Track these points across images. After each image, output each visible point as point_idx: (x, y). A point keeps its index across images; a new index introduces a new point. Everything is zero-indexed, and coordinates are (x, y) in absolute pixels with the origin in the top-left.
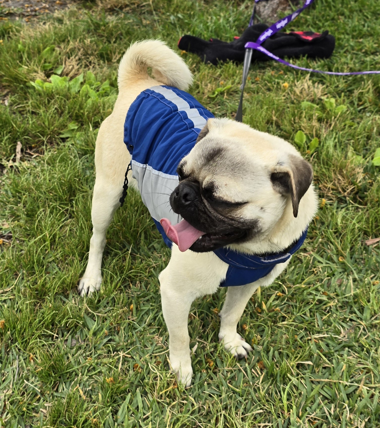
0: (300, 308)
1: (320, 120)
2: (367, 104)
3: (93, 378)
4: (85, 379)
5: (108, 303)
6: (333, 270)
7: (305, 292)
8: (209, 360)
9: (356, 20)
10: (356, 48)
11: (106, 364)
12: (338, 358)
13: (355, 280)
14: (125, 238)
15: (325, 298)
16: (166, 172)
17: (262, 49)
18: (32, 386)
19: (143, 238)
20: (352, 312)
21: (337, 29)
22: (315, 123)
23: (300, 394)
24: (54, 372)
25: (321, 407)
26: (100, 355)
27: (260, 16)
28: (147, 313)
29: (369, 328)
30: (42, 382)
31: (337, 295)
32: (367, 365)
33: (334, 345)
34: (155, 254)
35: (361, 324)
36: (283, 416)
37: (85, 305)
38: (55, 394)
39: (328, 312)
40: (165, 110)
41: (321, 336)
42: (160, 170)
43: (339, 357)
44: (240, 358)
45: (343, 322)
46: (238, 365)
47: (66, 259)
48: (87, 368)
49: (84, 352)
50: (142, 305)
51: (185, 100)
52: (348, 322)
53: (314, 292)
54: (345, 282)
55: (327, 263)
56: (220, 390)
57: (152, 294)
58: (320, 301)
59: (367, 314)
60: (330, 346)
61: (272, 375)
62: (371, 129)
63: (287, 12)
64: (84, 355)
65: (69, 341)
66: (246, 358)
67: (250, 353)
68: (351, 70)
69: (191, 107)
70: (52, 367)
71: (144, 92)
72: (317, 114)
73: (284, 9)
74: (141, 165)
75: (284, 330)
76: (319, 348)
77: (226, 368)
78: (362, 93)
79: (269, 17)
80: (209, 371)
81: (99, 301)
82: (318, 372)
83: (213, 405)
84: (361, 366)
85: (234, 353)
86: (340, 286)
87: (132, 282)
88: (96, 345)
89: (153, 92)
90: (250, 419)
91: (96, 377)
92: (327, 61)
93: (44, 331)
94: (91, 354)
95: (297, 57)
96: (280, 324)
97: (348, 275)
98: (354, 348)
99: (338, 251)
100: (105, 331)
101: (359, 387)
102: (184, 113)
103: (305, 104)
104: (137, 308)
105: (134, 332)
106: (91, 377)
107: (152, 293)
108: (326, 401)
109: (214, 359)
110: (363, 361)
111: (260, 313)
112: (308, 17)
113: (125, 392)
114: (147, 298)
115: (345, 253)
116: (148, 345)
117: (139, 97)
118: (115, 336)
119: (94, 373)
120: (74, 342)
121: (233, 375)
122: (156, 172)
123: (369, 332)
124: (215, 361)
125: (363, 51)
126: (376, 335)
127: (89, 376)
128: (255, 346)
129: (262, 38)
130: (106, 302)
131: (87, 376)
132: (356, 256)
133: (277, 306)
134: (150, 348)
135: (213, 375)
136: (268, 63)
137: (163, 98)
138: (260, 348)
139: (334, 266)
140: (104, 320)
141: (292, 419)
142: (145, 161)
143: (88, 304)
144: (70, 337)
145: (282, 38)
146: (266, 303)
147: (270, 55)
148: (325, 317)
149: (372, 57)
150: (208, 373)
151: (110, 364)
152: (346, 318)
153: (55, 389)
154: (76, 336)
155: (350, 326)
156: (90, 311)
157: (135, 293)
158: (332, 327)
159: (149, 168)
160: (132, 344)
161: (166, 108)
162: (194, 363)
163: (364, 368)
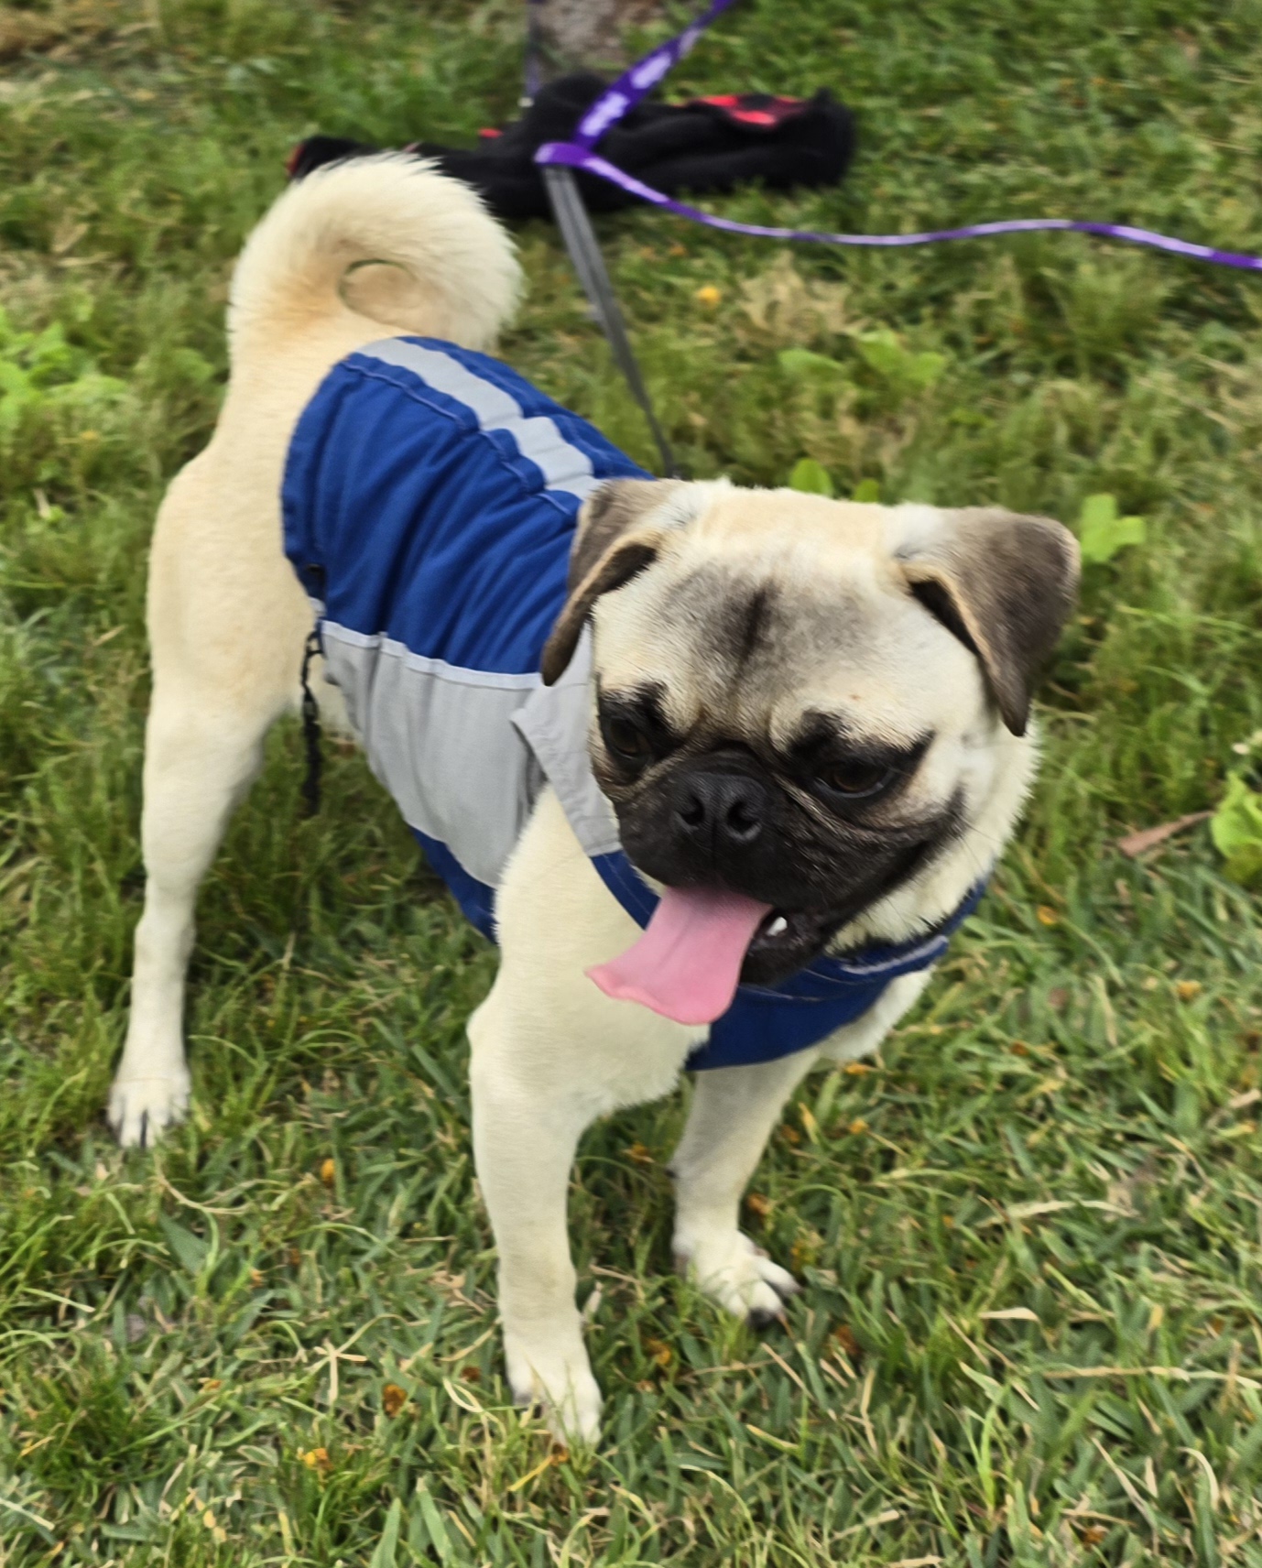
0: (944, 1110)
1: (862, 412)
2: (1008, 344)
3: (238, 1457)
4: (211, 1464)
5: (235, 1164)
6: (1028, 959)
7: (948, 1052)
8: (656, 1343)
9: (902, 38)
10: (925, 142)
11: (276, 1398)
12: (1120, 1284)
13: (1113, 989)
14: (254, 910)
15: (1021, 1067)
16: (459, 661)
17: (602, 167)
18: (16, 1507)
19: (314, 904)
20: (1130, 1109)
21: (845, 80)
22: (848, 427)
23: (1020, 1434)
24: (89, 1447)
25: (1100, 1472)
26: (246, 1364)
27: (556, 45)
28: (387, 1189)
29: (1206, 1161)
30: (51, 1491)
31: (1061, 1051)
32: (1233, 1296)
33: (1092, 1236)
34: (372, 962)
35: (1173, 1150)
36: (976, 1524)
37: (160, 1182)
38: (107, 1531)
39: (1042, 1118)
40: (437, 432)
41: (1037, 1208)
42: (437, 653)
43: (1124, 1280)
44: (760, 1325)
45: (1103, 1146)
46: (765, 1348)
47: (43, 1012)
48: (210, 1420)
49: (186, 1361)
50: (362, 1159)
51: (499, 385)
52: (1120, 1145)
53: (976, 1049)
54: (1080, 1000)
55: (1000, 937)
56: (719, 1451)
57: (394, 1117)
58: (1009, 1081)
59: (1187, 1112)
60: (1078, 1241)
61: (900, 1376)
62: (1046, 432)
63: (656, 28)
64: (187, 1370)
65: (119, 1321)
66: (783, 1319)
67: (796, 1301)
68: (926, 223)
69: (528, 413)
70: (84, 1431)
71: (341, 367)
72: (850, 393)
73: (642, 17)
74: (364, 640)
75: (898, 1202)
76: (1042, 1253)
77: (721, 1370)
78: (982, 305)
79: (591, 47)
80: (664, 1385)
81: (203, 1159)
82: (1057, 1344)
83: (709, 1510)
84: (1211, 1306)
85: (737, 1306)
86: (1064, 1013)
87: (306, 1075)
88: (226, 1329)
89: (376, 364)
90: (859, 1550)
91: (250, 1453)
92: (831, 196)
93: (26, 1294)
94: (211, 1365)
95: (721, 188)
96: (881, 1181)
97: (1082, 972)
98: (1168, 1240)
99: (1030, 888)
100: (250, 1270)
101: (1220, 1383)
102: (506, 437)
103: (795, 359)
104: (347, 1172)
105: (357, 1268)
106: (230, 1454)
107: (392, 1112)
108: (1118, 1449)
109: (670, 1337)
110: (1213, 1286)
111: (798, 1146)
112: (735, 41)
113: (378, 1496)
114: (375, 1131)
115: (1062, 892)
116: (416, 1307)
117: (325, 385)
118: (284, 1285)
119: (238, 1437)
120: (138, 1325)
121: (752, 1389)
122: (422, 663)
123: (1210, 1173)
124: (677, 1345)
125: (951, 149)
126: (1238, 1185)
127: (226, 1450)
128: (809, 1272)
129: (594, 125)
130: (227, 1159)
131: (213, 1449)
132: (1096, 898)
133: (854, 1112)
134: (424, 1321)
135: (680, 1400)
136: (622, 218)
137: (418, 384)
138: (828, 1278)
139: (1025, 944)
140: (238, 1229)
141: (1013, 1532)
142: (376, 623)
143: (168, 1178)
144: (119, 1307)
145: (664, 123)
146: (812, 1107)
147: (634, 186)
148: (1035, 1138)
149: (986, 168)
150: (660, 1391)
151: (293, 1393)
152: (1109, 1133)
153: (104, 1514)
154: (144, 1301)
155: (1135, 1162)
156: (183, 1200)
157: (329, 1118)
158: (1068, 1172)
159: (392, 648)
160: (358, 1310)
161: (441, 423)
162: (601, 1362)
163: (1223, 1312)
